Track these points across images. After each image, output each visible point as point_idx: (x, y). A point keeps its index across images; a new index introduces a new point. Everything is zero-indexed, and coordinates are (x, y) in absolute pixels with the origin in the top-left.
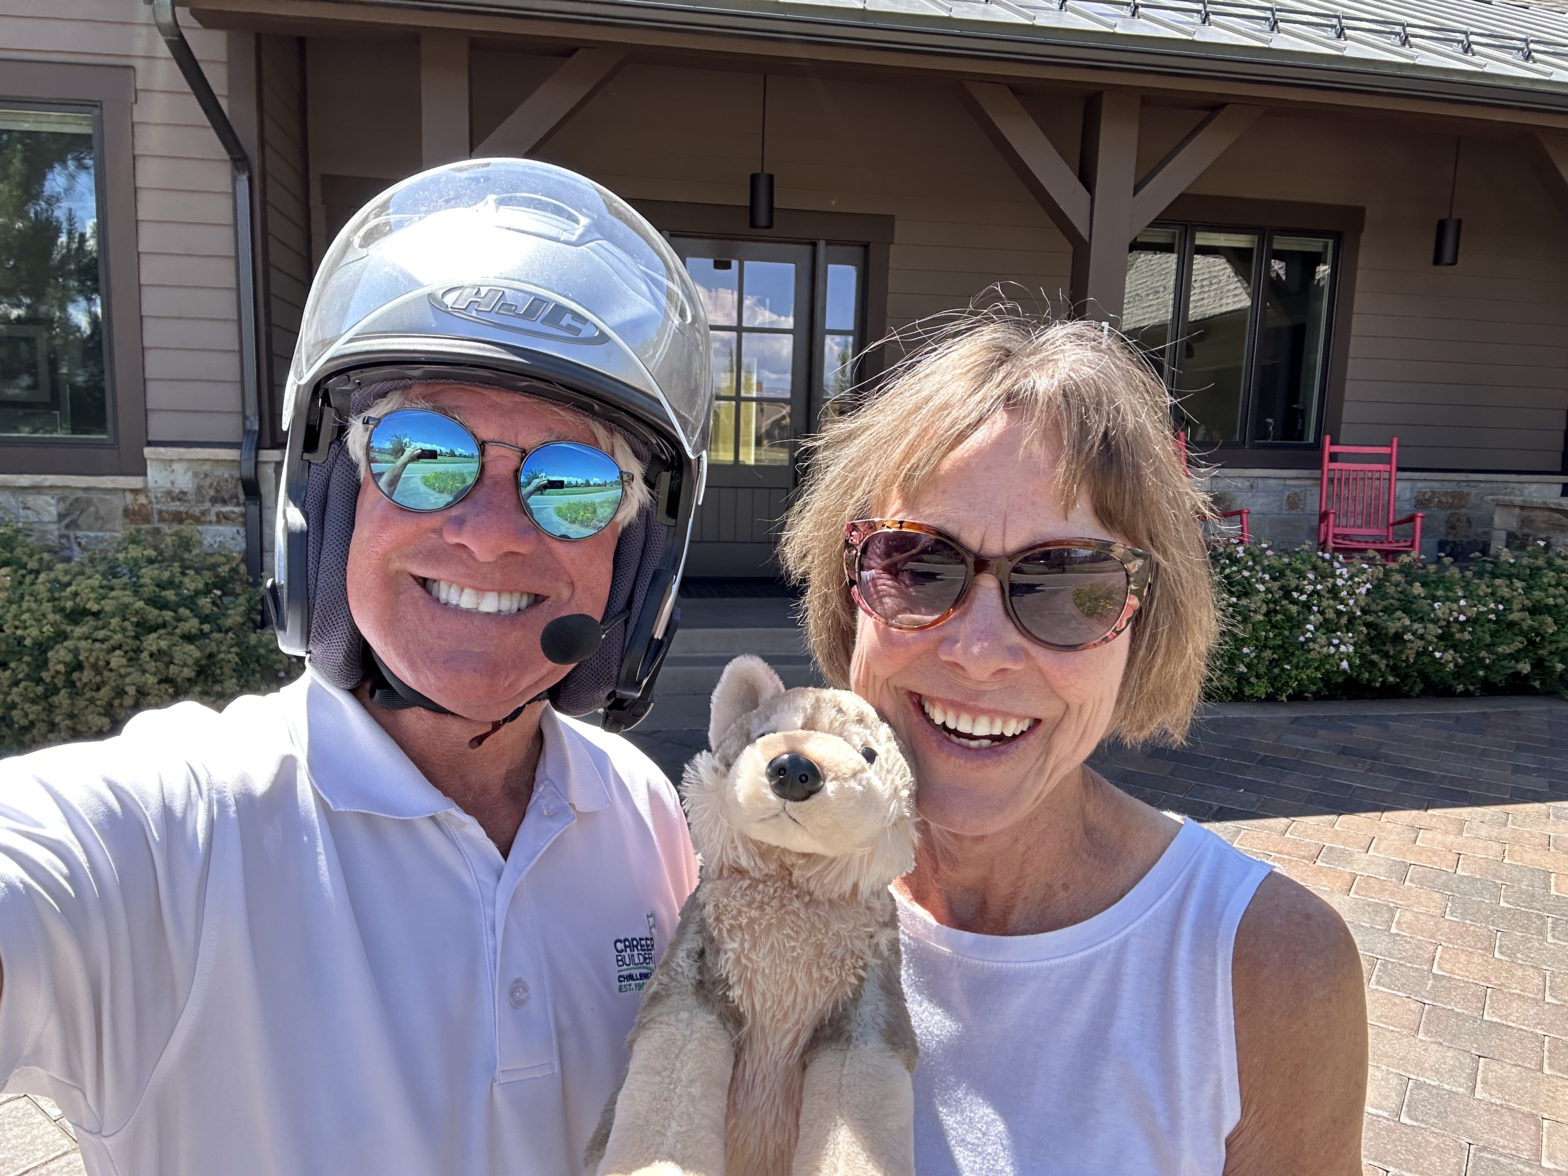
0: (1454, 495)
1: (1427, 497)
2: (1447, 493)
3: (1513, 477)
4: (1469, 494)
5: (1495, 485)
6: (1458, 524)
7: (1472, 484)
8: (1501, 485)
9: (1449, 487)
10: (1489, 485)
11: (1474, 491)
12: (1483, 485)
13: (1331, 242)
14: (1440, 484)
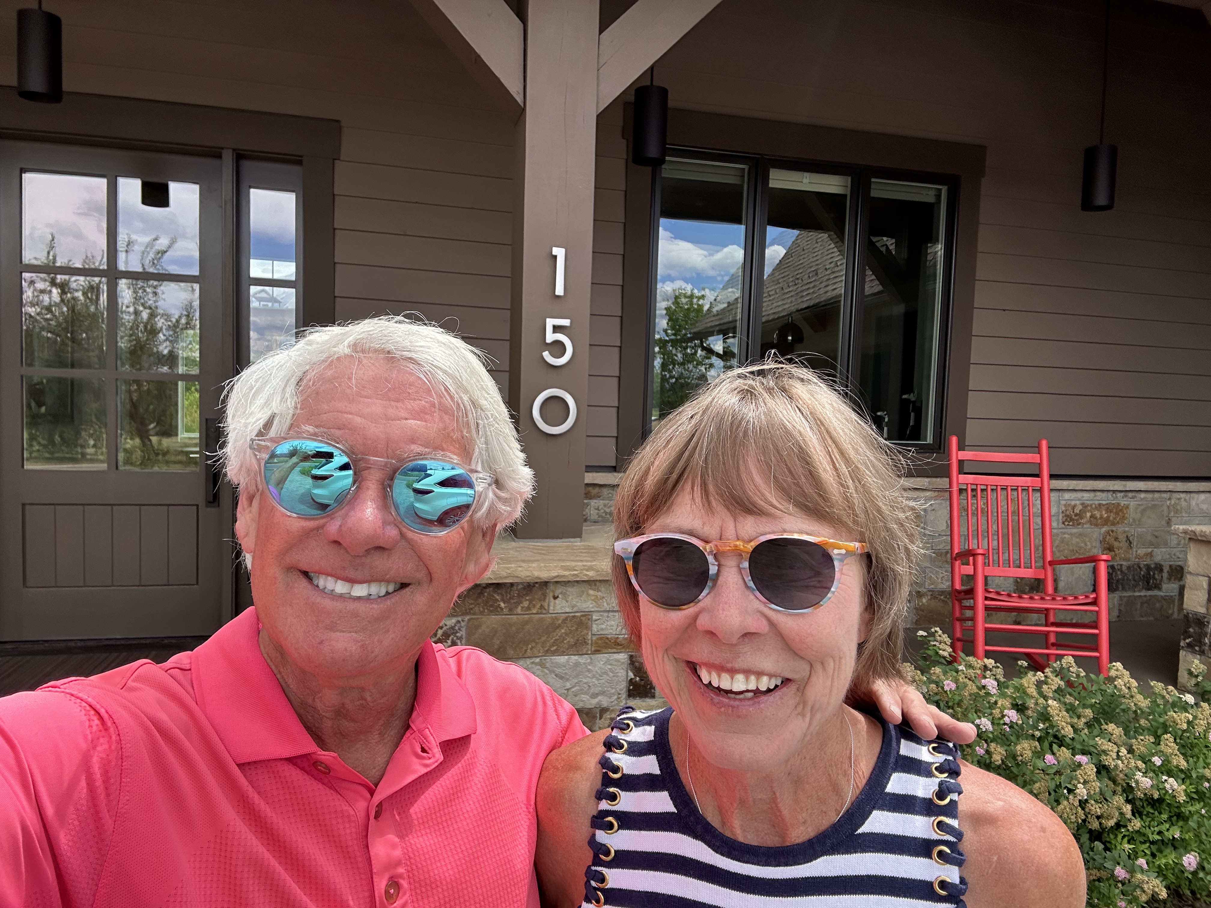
0: (1109, 508)
1: (1077, 511)
2: (1100, 505)
3: (1179, 486)
4: (1127, 507)
5: (1157, 495)
6: (1116, 544)
7: (1130, 495)
8: (1165, 495)
9: (1102, 498)
10: (1150, 496)
11: (1133, 504)
12: (1143, 495)
13: (944, 189)
14: (1092, 494)
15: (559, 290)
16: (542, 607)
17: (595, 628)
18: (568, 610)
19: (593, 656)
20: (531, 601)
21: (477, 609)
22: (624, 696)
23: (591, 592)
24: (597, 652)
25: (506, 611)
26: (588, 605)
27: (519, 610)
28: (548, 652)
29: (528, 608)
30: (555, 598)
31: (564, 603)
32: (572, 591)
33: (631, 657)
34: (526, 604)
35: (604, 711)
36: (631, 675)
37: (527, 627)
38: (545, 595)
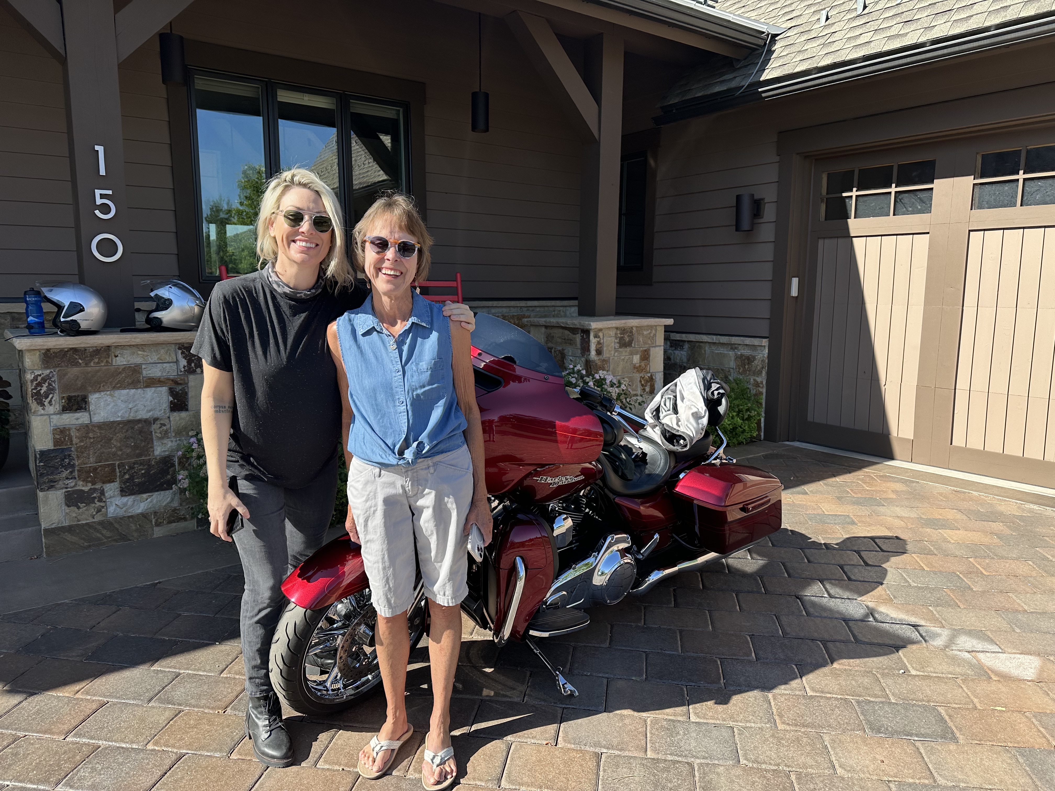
0: (518, 317)
2: (513, 316)
5: (546, 308)
7: (531, 309)
8: (551, 309)
9: (514, 312)
10: (542, 309)
11: (532, 314)
12: (538, 309)
13: (401, 110)
14: (508, 310)
15: (102, 172)
16: (107, 362)
17: (144, 373)
18: (125, 363)
19: (145, 389)
20: (99, 359)
21: (63, 364)
22: (168, 410)
23: (140, 353)
24: (147, 386)
25: (83, 365)
26: (138, 360)
27: (92, 364)
28: (115, 388)
29: (98, 363)
30: (116, 356)
31: (122, 359)
32: (127, 352)
33: (170, 389)
34: (96, 360)
35: (156, 420)
36: (171, 399)
37: (99, 374)
38: (108, 356)
